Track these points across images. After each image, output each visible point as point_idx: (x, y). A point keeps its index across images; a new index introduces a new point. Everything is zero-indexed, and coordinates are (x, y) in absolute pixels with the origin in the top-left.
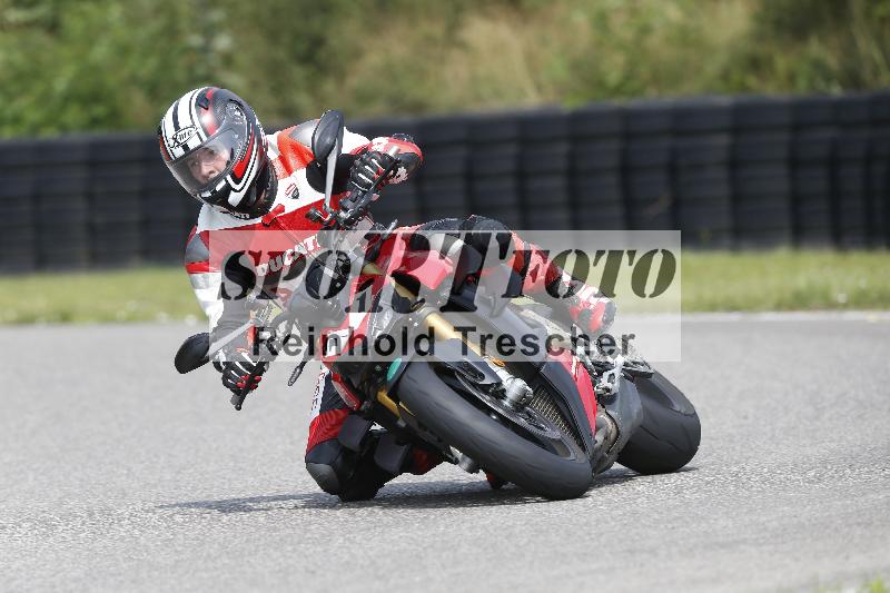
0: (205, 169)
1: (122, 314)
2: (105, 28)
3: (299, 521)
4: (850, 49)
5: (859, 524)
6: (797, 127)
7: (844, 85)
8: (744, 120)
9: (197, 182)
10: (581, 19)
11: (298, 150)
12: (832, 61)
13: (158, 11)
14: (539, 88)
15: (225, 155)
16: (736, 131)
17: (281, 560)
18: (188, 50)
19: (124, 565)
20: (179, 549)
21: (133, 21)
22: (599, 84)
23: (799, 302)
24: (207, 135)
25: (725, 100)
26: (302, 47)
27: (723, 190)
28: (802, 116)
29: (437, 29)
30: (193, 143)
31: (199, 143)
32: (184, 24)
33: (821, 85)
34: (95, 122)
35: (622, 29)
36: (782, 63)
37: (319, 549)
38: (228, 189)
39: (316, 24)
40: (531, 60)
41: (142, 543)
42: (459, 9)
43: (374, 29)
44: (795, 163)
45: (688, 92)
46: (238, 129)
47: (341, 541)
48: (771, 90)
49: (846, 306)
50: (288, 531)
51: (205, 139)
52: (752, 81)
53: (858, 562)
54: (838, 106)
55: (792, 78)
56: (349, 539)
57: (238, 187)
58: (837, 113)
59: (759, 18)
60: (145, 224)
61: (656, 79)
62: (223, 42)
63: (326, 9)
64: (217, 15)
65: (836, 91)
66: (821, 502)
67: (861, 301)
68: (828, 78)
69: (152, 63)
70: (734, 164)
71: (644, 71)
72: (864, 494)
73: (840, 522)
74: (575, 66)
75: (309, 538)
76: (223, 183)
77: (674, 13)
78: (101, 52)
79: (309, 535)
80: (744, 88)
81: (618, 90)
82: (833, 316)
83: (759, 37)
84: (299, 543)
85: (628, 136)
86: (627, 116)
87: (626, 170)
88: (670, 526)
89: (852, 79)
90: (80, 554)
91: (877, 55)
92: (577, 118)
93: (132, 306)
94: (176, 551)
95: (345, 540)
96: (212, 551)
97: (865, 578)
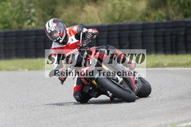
0: (55, 35)
1: (12, 69)
2: (8, 8)
3: (50, 113)
4: (167, 12)
5: (170, 113)
6: (156, 28)
7: (166, 19)
8: (145, 27)
9: (53, 38)
10: (110, 5)
11: (73, 31)
12: (164, 14)
13: (19, 4)
14: (101, 20)
15: (59, 32)
16: (143, 29)
17: (46, 121)
18: (26, 12)
19: (13, 123)
20: (24, 119)
21: (13, 6)
22: (114, 19)
23: (157, 66)
24: (56, 28)
25: (141, 23)
26: (50, 11)
27: (140, 42)
28: (157, 26)
29: (79, 8)
30: (53, 30)
31: (54, 30)
32: (24, 7)
33: (161, 19)
34: (5, 28)
35: (118, 8)
36: (153, 15)
37: (54, 119)
38: (60, 39)
39: (53, 6)
40: (99, 14)
41: (16, 118)
42: (83, 3)
43: (65, 8)
44: (156, 36)
45: (133, 21)
46: (61, 27)
47: (59, 117)
48: (150, 20)
49: (167, 67)
50: (47, 115)
51: (55, 29)
52: (146, 18)
53: (170, 121)
54: (165, 24)
55: (155, 18)
56: (61, 117)
57: (61, 39)
58: (165, 25)
59: (147, 5)
60: (16, 49)
61: (126, 18)
62: (33, 11)
63: (55, 3)
64: (31, 5)
65: (164, 21)
66: (162, 108)
67: (170, 65)
68: (163, 18)
69: (18, 15)
70: (143, 36)
71: (123, 17)
72: (171, 107)
73: (166, 113)
74: (108, 16)
75: (52, 117)
76: (59, 38)
77: (129, 4)
78: (7, 13)
79: (52, 116)
80: (145, 20)
81: (118, 21)
82: (164, 69)
83: (148, 9)
84: (50, 118)
85: (120, 30)
86: (120, 26)
87: (119, 38)
88: (129, 114)
89: (168, 18)
90: (3, 120)
91: (173, 13)
92: (109, 26)
93: (14, 67)
94: (24, 120)
95: (60, 117)
96: (31, 119)
97: (171, 124)
